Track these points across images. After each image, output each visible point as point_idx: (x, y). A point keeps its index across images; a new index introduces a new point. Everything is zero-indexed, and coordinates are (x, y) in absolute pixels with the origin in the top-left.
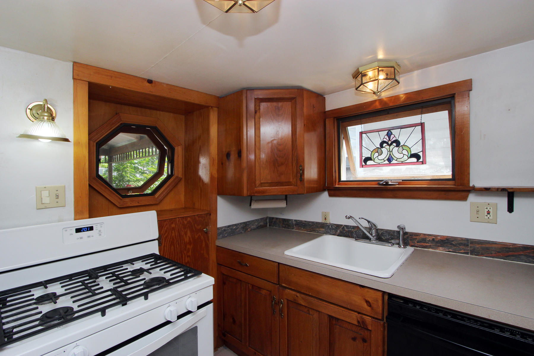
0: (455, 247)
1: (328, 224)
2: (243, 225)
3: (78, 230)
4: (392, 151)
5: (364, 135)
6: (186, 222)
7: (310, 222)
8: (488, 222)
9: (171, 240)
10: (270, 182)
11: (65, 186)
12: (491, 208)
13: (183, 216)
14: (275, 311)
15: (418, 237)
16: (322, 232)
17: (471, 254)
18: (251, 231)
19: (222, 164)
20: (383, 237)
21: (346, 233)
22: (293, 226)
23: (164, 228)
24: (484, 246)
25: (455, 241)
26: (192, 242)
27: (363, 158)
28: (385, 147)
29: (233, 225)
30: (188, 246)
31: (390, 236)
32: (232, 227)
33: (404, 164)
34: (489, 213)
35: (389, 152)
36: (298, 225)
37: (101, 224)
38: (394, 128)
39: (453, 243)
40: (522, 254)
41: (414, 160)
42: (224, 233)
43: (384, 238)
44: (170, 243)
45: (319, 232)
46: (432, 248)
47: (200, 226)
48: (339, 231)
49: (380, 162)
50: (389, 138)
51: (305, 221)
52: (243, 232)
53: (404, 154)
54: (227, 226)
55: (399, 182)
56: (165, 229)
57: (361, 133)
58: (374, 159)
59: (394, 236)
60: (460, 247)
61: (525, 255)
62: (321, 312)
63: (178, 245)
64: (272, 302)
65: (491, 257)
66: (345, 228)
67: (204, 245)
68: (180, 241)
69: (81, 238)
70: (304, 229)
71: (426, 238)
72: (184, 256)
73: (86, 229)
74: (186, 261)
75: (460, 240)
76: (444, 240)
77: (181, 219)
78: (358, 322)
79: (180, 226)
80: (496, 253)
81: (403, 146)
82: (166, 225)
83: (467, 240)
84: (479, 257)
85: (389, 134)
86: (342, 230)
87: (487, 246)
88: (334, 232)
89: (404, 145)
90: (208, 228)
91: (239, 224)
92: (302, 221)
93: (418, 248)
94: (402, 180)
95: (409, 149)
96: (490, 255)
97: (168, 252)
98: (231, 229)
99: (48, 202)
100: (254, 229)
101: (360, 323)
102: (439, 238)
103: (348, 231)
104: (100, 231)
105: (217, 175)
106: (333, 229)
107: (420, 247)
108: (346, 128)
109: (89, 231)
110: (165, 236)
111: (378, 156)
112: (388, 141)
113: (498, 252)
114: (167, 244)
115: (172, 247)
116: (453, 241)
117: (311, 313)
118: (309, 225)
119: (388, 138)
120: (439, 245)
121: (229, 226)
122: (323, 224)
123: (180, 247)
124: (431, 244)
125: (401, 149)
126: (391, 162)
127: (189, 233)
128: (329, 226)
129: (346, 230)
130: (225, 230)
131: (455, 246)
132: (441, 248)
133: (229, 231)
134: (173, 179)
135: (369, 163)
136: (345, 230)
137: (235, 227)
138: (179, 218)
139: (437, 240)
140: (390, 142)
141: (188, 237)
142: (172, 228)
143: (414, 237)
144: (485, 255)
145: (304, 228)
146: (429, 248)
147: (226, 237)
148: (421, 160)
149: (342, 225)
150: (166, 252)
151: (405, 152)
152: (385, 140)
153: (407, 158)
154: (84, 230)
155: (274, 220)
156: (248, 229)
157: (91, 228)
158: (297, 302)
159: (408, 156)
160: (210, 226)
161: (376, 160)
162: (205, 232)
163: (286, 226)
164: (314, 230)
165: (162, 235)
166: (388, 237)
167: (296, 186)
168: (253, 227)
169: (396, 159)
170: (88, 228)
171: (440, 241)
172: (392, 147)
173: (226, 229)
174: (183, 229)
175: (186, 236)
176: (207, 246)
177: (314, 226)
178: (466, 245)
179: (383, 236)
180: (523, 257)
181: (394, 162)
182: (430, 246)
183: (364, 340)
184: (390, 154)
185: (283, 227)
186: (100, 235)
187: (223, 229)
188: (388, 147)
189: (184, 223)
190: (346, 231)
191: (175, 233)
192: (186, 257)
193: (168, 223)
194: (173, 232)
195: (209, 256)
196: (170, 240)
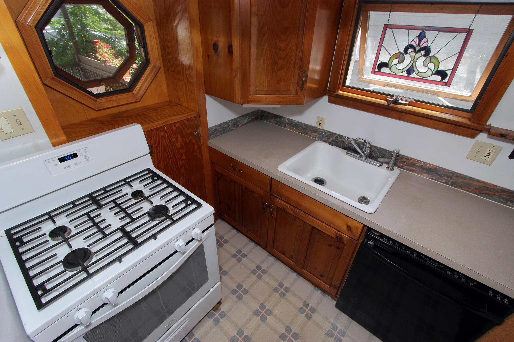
0: (439, 177)
1: (322, 130)
2: (234, 122)
3: (62, 160)
4: (416, 61)
5: (389, 30)
6: (175, 129)
7: (303, 124)
8: (483, 163)
9: (163, 148)
10: (267, 89)
11: (22, 108)
12: (494, 151)
13: (171, 123)
14: (266, 211)
15: (407, 161)
16: (314, 136)
17: (451, 185)
18: (242, 126)
19: (208, 56)
20: (373, 154)
21: (338, 142)
22: (286, 124)
23: (153, 137)
24: (466, 181)
25: (441, 172)
26: (184, 146)
27: (379, 62)
28: (410, 54)
29: (224, 123)
30: (181, 151)
31: (380, 154)
32: (223, 126)
33: (424, 80)
34: (488, 155)
35: (412, 62)
36: (290, 124)
37: (85, 149)
38: (431, 29)
39: (439, 173)
40: (497, 194)
41: (438, 78)
42: (216, 132)
43: (375, 155)
44: (162, 151)
45: (311, 136)
46: (417, 173)
47: (190, 130)
48: (331, 139)
49: (397, 71)
50: (420, 41)
51: (299, 122)
52: (234, 129)
53: (428, 69)
54: (218, 125)
55: (410, 102)
56: (155, 138)
57: (386, 26)
58: (391, 67)
59: (384, 155)
60: (444, 177)
61: (498, 196)
62: (306, 223)
63: (170, 152)
64: (264, 204)
65: (467, 191)
66: (339, 137)
67: (196, 147)
68: (172, 147)
69: (69, 167)
70: (296, 130)
71: (415, 163)
72: (178, 160)
73: (69, 157)
74: (181, 164)
75: (446, 172)
76: (432, 169)
77: (169, 126)
78: (337, 237)
79: (169, 133)
80: (475, 189)
81: (432, 58)
82: (155, 134)
83: (454, 173)
84: (457, 189)
85: (421, 37)
86: (335, 139)
87: (469, 182)
88: (326, 140)
89: (433, 56)
90: (198, 131)
91: (230, 121)
92: (295, 121)
93: (404, 170)
94: (415, 100)
95: (438, 63)
96: (468, 189)
97: (162, 159)
98: (222, 128)
99: (12, 131)
100: (245, 124)
101: (338, 238)
102: (428, 166)
103: (341, 141)
104: (86, 156)
105: (203, 70)
106: (326, 136)
107: (405, 170)
108: (369, 12)
109: (74, 158)
110: (155, 146)
111: (396, 64)
112: (416, 47)
113: (477, 189)
114: (159, 151)
115: (165, 154)
116: (439, 171)
117: (297, 220)
118: (302, 127)
119: (418, 41)
120: (425, 172)
121: (220, 125)
122: (316, 128)
123: (173, 152)
124: (417, 170)
125: (428, 60)
126: (410, 74)
127: (180, 139)
128: (322, 132)
129: (339, 139)
130: (216, 130)
131: (439, 175)
132: (425, 174)
133: (220, 130)
134: (150, 70)
135: (384, 70)
136: (337, 140)
137: (226, 125)
138: (166, 125)
139: (425, 167)
140: (418, 49)
141: (179, 143)
142: (161, 136)
143: (404, 160)
144: (463, 189)
145: (296, 128)
146: (414, 172)
147: (218, 136)
148: (446, 80)
149: (336, 134)
150: (160, 159)
151: (431, 66)
152: (413, 43)
153: (431, 74)
154: (68, 158)
155: (265, 114)
156: (239, 125)
157: (75, 155)
158: (286, 211)
159: (432, 72)
160: (201, 128)
161: (394, 69)
162: (196, 135)
163: (278, 123)
164: (306, 133)
165: (153, 145)
166: (379, 155)
167: (296, 95)
168: (244, 122)
169: (417, 72)
170: (71, 155)
171: (428, 168)
172: (419, 55)
173: (217, 128)
174: (173, 136)
175: (177, 142)
176: (199, 148)
177: (307, 129)
178: (450, 177)
179: (375, 153)
180: (496, 198)
181: (413, 75)
182: (416, 171)
183: (338, 248)
184: (412, 65)
185: (274, 123)
186: (88, 160)
187: (214, 129)
188: (413, 54)
189: (173, 129)
190: (339, 141)
191: (166, 141)
192: (181, 161)
193: (156, 132)
194: (163, 140)
195: (202, 156)
196: (161, 148)
